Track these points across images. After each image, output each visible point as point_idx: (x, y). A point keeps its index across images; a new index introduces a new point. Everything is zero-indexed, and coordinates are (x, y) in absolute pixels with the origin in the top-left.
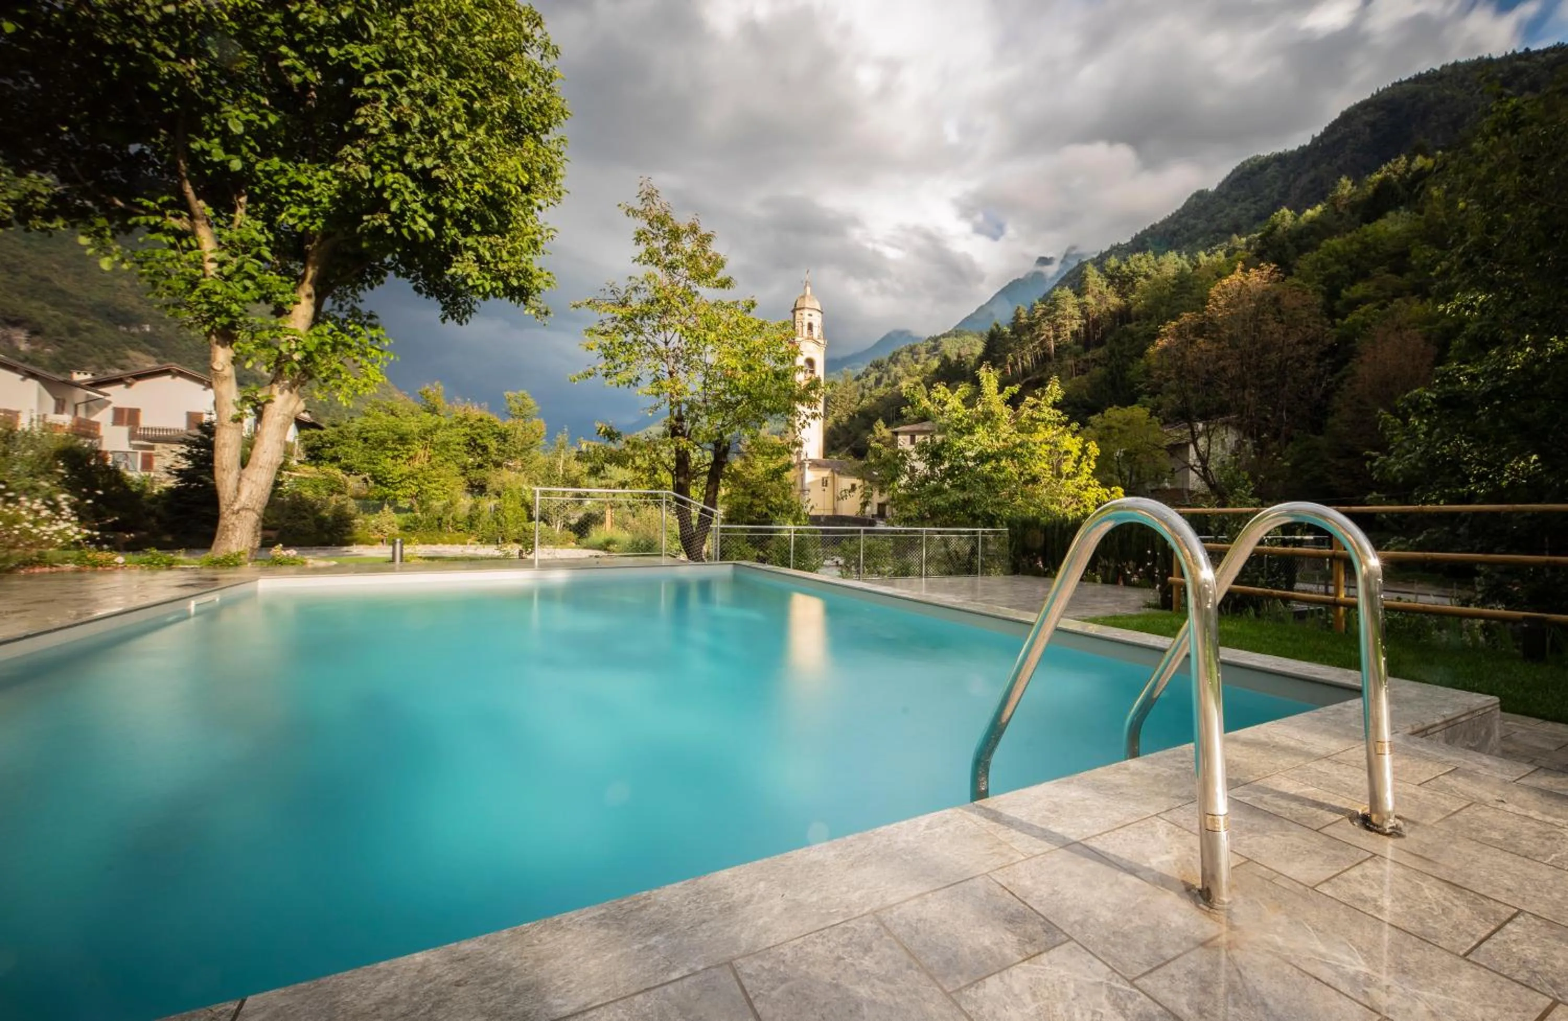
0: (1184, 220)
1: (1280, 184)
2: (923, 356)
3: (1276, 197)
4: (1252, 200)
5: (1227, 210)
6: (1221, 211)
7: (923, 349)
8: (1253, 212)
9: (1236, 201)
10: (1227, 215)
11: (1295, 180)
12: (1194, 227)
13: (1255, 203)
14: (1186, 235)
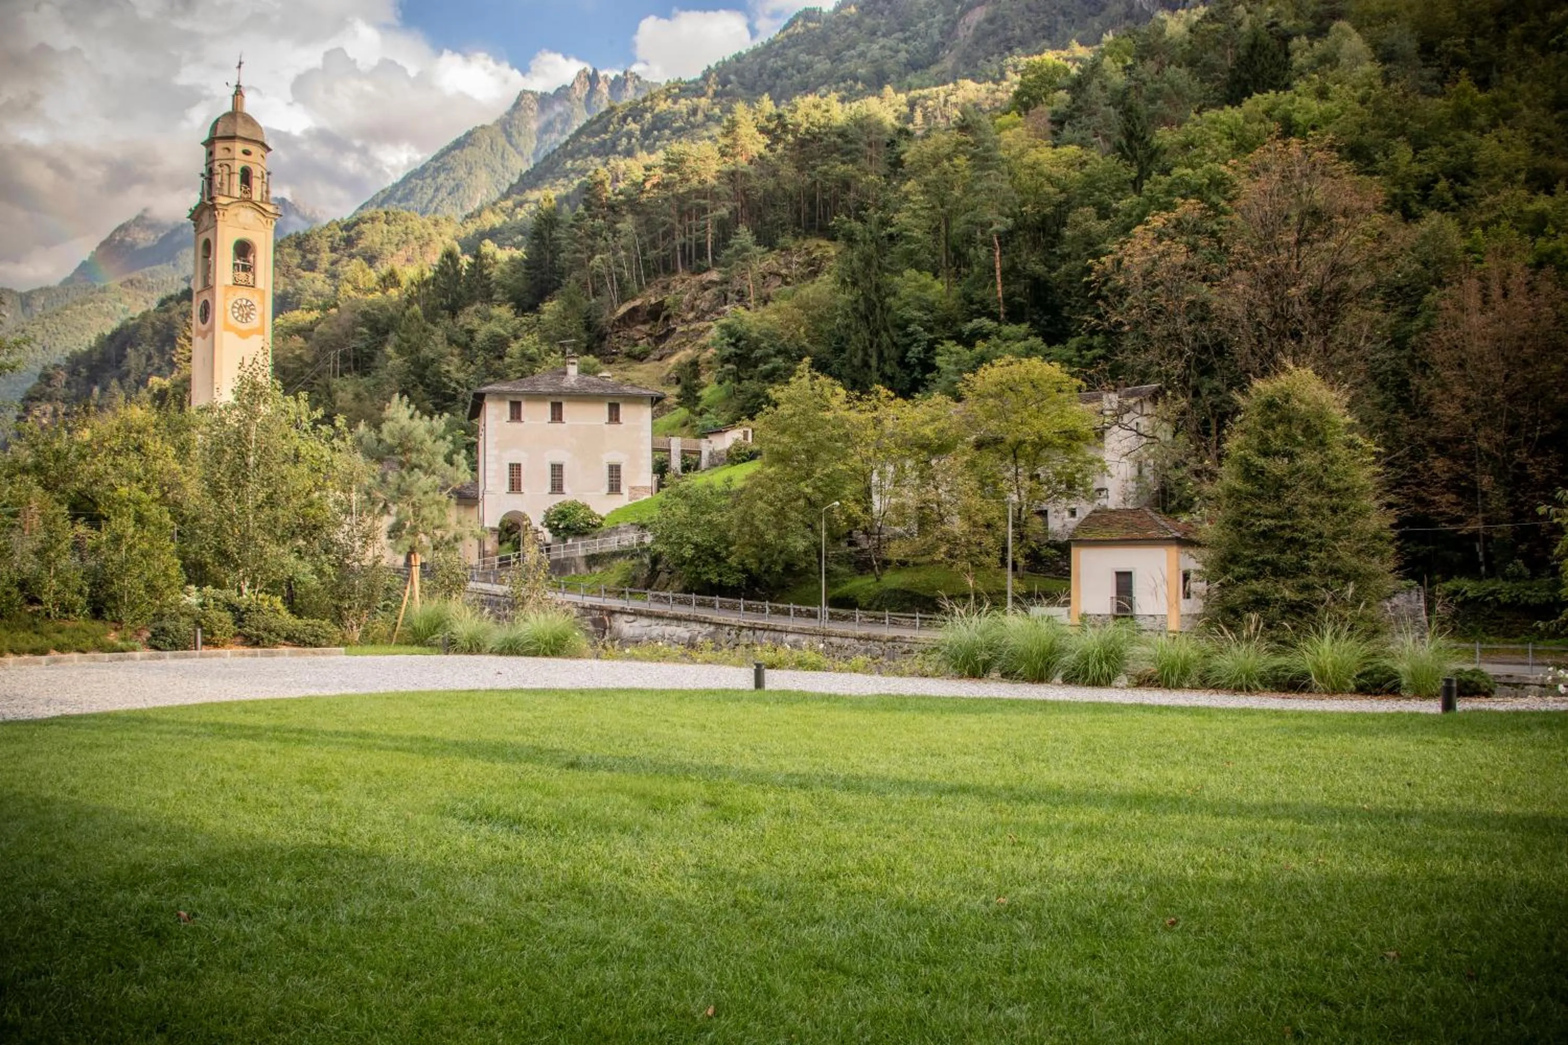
0: (791, 53)
1: (940, 17)
2: (326, 258)
3: (937, 38)
4: (899, 35)
5: (861, 47)
6: (849, 47)
7: (325, 244)
8: (903, 56)
9: (873, 33)
10: (862, 55)
11: (963, 13)
12: (809, 67)
13: (905, 41)
14: (797, 78)
